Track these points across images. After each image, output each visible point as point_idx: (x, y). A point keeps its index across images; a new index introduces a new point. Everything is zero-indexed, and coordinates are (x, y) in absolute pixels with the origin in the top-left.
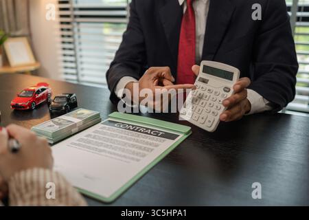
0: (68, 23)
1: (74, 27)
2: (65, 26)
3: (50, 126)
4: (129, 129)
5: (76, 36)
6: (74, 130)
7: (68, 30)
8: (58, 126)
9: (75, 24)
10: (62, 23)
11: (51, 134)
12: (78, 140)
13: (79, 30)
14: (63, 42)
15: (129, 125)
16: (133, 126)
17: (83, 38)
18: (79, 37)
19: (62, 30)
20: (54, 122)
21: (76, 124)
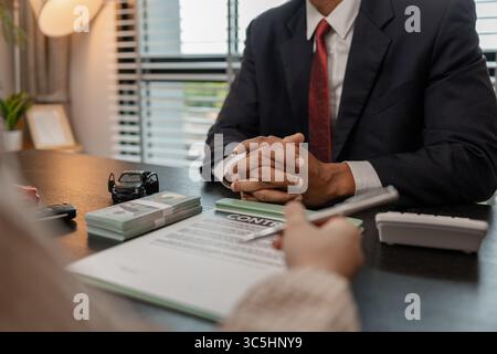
0: (131, 82)
1: (140, 88)
2: (126, 87)
3: (118, 213)
4: (253, 222)
5: (144, 103)
6: (158, 222)
7: (131, 93)
8: (132, 213)
9: (143, 84)
10: (121, 82)
11: (120, 225)
12: (168, 236)
13: (148, 93)
14: (122, 113)
15: (252, 217)
16: (259, 219)
17: (155, 104)
18: (148, 103)
19: (121, 92)
20: (125, 208)
21: (161, 211)
